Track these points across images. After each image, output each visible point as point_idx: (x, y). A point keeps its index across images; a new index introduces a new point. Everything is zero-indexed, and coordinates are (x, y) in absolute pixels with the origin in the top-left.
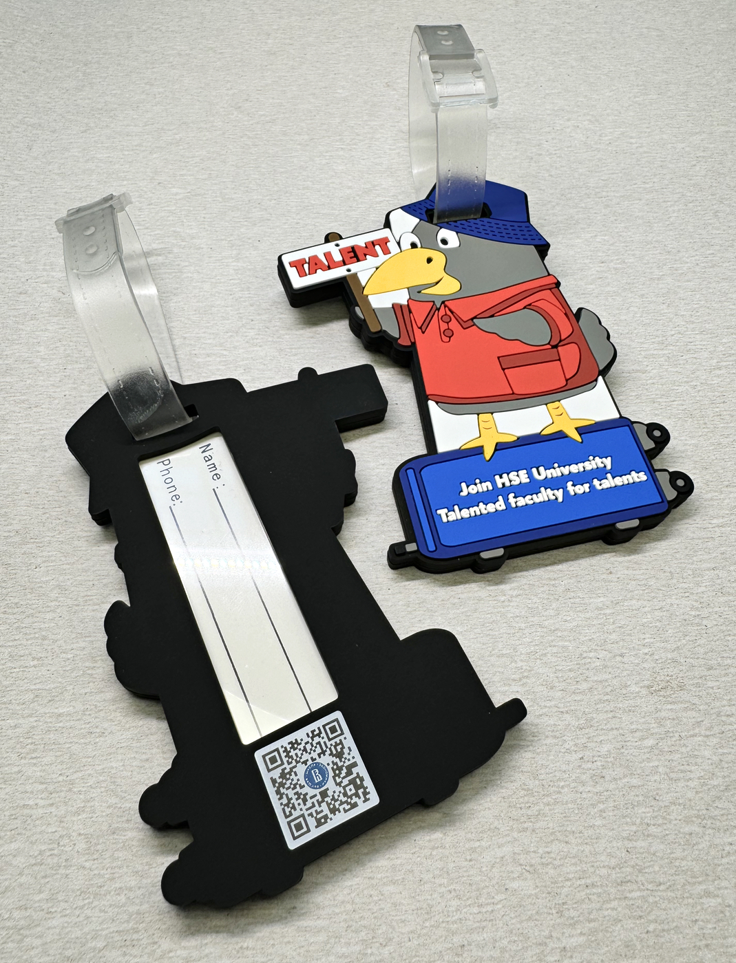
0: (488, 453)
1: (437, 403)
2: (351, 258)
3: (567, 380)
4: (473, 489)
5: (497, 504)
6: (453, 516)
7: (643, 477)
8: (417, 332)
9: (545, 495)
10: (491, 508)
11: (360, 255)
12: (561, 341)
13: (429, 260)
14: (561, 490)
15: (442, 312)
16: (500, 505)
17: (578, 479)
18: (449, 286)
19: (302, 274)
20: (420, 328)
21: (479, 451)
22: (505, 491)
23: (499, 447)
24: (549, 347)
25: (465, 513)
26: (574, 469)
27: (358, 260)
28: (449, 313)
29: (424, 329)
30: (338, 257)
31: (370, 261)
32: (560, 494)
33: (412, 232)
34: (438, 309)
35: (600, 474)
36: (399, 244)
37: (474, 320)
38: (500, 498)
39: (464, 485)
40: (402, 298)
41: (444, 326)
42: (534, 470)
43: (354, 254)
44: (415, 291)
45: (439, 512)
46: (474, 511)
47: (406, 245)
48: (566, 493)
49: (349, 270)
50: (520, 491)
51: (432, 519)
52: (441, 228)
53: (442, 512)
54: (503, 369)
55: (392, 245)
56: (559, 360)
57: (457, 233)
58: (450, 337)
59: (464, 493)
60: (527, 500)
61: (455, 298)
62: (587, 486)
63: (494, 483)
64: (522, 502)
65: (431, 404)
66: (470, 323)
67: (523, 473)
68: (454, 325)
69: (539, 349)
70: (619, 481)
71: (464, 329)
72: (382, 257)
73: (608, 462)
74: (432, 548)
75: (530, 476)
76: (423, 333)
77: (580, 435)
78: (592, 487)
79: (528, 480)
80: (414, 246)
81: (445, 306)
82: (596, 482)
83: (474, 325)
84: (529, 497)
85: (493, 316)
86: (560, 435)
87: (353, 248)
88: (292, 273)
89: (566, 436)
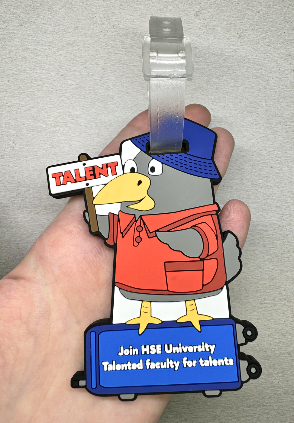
0: (141, 330)
1: (120, 289)
2: (91, 175)
3: (203, 285)
4: (127, 352)
5: (139, 364)
6: (111, 368)
7: (231, 362)
8: (120, 235)
9: (169, 364)
10: (134, 366)
11: (97, 175)
12: (208, 255)
13: (140, 183)
14: (178, 362)
15: (138, 224)
16: (140, 366)
17: (191, 356)
18: (147, 205)
19: (58, 184)
20: (122, 233)
21: (137, 327)
22: (146, 356)
23: (150, 326)
24: (199, 259)
25: (118, 367)
26: (191, 349)
27: (95, 178)
28: (142, 225)
29: (124, 234)
30: (82, 174)
31: (103, 179)
32: (177, 364)
33: (133, 160)
34: (136, 221)
35: (205, 355)
36: (123, 167)
37: (157, 233)
38: (141, 361)
39: (122, 348)
40: (116, 209)
41: (137, 234)
42: (166, 346)
43: (93, 173)
44: (125, 204)
45: (104, 363)
46: (124, 366)
47: (127, 169)
48: (181, 364)
49: (87, 184)
50: (155, 358)
51: (99, 366)
52: (153, 158)
53: (105, 364)
54: (166, 272)
55: (119, 169)
56: (203, 270)
57: (162, 163)
58: (139, 243)
59: (120, 354)
60: (157, 365)
61: (150, 214)
62: (195, 362)
63: (140, 351)
64: (153, 366)
65: (116, 289)
66: (154, 234)
67: (159, 346)
68: (143, 234)
69: (192, 260)
70: (215, 363)
71: (149, 238)
72: (111, 177)
73: (213, 348)
74: (94, 386)
75: (163, 349)
76: (123, 237)
77: (201, 326)
78: (198, 363)
79: (160, 352)
80: (132, 170)
81: (142, 219)
82: (201, 361)
83: (156, 236)
84: (158, 363)
85: (169, 231)
86: (189, 324)
87: (93, 167)
88: (53, 181)
89: (193, 326)
